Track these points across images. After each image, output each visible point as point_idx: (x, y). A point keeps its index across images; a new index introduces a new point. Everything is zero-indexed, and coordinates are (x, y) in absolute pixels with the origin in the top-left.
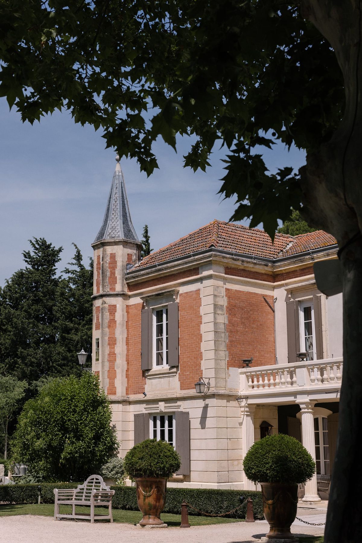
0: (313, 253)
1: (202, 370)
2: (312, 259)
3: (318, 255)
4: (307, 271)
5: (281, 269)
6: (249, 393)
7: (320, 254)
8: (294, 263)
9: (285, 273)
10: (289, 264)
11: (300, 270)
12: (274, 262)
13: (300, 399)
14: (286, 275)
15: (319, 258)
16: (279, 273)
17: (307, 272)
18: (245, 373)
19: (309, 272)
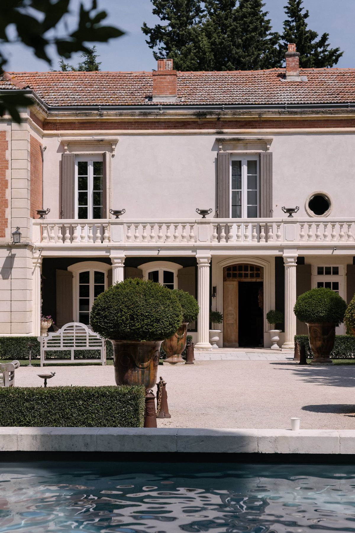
0: (102, 109)
1: (7, 219)
2: (100, 115)
3: (109, 112)
4: (88, 125)
5: (57, 118)
6: (45, 245)
7: (111, 112)
8: (77, 115)
9: (58, 123)
10: (69, 115)
11: (79, 122)
12: (49, 109)
13: (113, 254)
14: (60, 125)
15: (109, 116)
16: (52, 121)
17: (88, 127)
18: (40, 224)
19: (90, 127)
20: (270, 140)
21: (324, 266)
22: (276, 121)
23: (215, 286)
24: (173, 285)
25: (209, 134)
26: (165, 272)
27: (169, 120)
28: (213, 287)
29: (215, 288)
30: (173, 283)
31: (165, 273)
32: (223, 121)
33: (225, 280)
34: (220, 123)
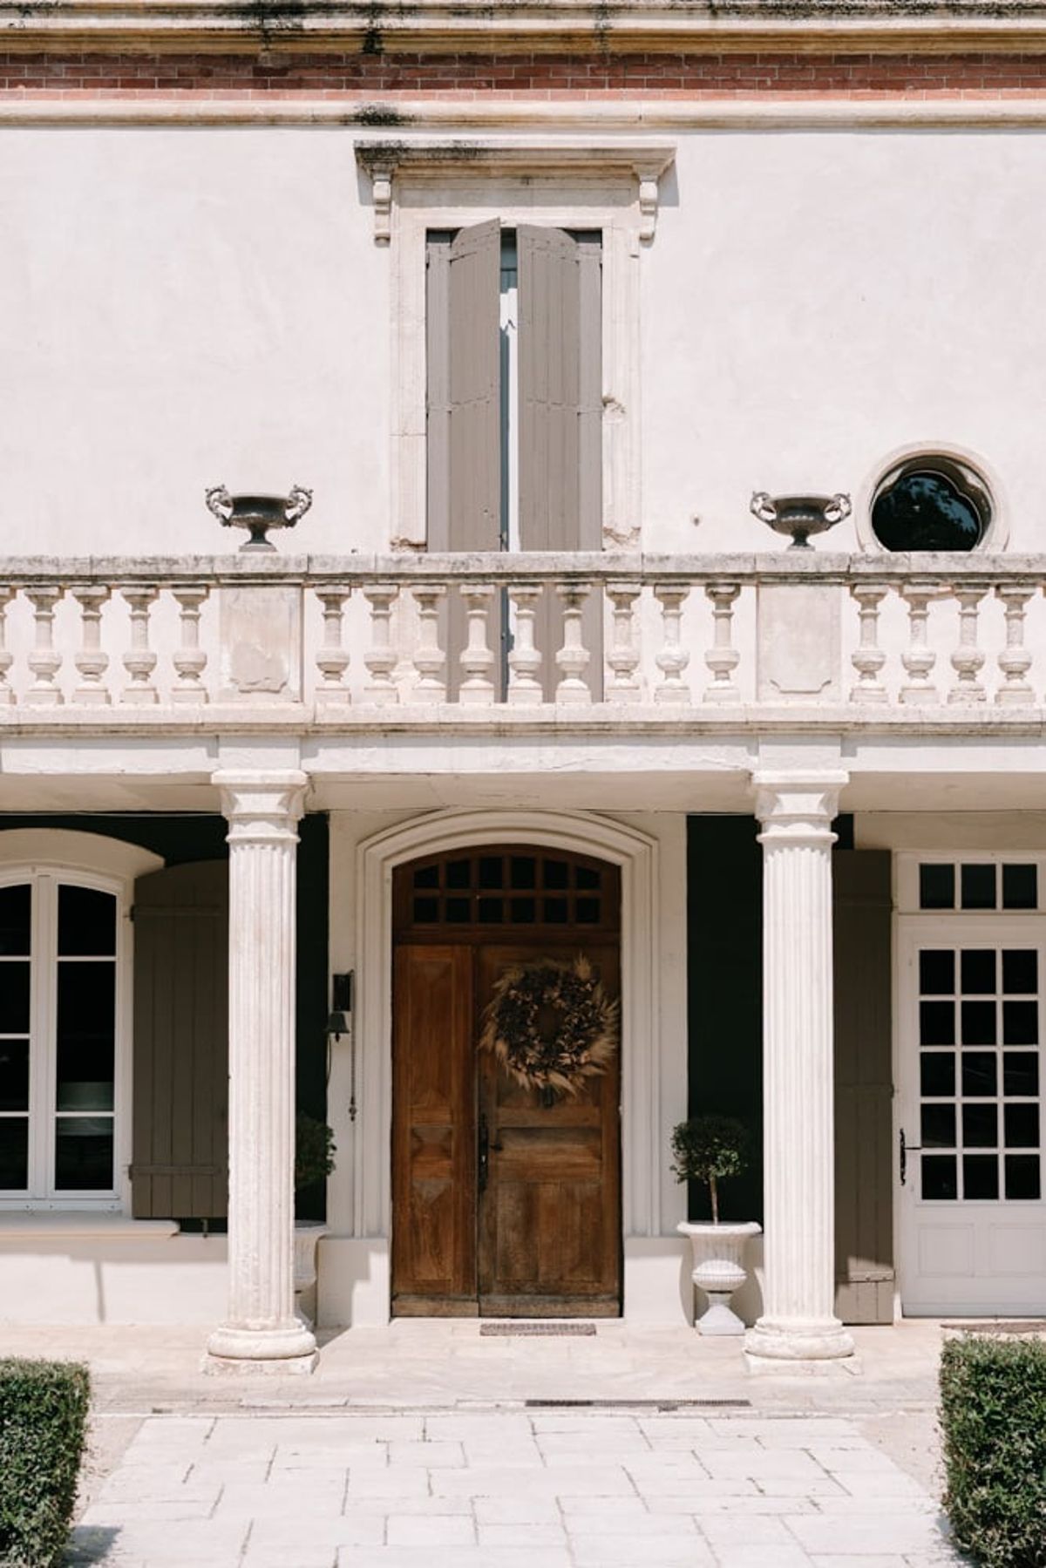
20: (655, 156)
21: (959, 858)
22: (690, 59)
23: (345, 970)
24: (112, 964)
25: (316, 122)
26: (64, 890)
27: (93, 48)
28: (336, 977)
29: (345, 984)
30: (113, 953)
31: (71, 898)
32: (397, 58)
33: (401, 937)
34: (383, 65)
